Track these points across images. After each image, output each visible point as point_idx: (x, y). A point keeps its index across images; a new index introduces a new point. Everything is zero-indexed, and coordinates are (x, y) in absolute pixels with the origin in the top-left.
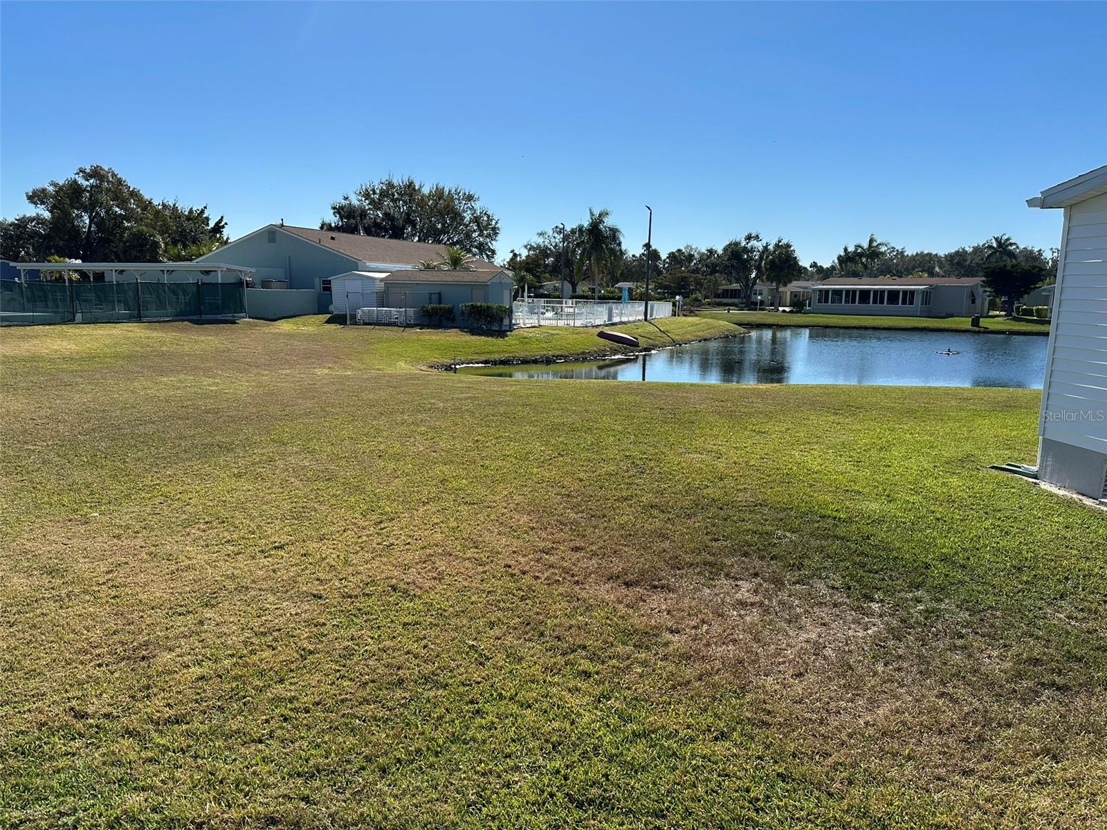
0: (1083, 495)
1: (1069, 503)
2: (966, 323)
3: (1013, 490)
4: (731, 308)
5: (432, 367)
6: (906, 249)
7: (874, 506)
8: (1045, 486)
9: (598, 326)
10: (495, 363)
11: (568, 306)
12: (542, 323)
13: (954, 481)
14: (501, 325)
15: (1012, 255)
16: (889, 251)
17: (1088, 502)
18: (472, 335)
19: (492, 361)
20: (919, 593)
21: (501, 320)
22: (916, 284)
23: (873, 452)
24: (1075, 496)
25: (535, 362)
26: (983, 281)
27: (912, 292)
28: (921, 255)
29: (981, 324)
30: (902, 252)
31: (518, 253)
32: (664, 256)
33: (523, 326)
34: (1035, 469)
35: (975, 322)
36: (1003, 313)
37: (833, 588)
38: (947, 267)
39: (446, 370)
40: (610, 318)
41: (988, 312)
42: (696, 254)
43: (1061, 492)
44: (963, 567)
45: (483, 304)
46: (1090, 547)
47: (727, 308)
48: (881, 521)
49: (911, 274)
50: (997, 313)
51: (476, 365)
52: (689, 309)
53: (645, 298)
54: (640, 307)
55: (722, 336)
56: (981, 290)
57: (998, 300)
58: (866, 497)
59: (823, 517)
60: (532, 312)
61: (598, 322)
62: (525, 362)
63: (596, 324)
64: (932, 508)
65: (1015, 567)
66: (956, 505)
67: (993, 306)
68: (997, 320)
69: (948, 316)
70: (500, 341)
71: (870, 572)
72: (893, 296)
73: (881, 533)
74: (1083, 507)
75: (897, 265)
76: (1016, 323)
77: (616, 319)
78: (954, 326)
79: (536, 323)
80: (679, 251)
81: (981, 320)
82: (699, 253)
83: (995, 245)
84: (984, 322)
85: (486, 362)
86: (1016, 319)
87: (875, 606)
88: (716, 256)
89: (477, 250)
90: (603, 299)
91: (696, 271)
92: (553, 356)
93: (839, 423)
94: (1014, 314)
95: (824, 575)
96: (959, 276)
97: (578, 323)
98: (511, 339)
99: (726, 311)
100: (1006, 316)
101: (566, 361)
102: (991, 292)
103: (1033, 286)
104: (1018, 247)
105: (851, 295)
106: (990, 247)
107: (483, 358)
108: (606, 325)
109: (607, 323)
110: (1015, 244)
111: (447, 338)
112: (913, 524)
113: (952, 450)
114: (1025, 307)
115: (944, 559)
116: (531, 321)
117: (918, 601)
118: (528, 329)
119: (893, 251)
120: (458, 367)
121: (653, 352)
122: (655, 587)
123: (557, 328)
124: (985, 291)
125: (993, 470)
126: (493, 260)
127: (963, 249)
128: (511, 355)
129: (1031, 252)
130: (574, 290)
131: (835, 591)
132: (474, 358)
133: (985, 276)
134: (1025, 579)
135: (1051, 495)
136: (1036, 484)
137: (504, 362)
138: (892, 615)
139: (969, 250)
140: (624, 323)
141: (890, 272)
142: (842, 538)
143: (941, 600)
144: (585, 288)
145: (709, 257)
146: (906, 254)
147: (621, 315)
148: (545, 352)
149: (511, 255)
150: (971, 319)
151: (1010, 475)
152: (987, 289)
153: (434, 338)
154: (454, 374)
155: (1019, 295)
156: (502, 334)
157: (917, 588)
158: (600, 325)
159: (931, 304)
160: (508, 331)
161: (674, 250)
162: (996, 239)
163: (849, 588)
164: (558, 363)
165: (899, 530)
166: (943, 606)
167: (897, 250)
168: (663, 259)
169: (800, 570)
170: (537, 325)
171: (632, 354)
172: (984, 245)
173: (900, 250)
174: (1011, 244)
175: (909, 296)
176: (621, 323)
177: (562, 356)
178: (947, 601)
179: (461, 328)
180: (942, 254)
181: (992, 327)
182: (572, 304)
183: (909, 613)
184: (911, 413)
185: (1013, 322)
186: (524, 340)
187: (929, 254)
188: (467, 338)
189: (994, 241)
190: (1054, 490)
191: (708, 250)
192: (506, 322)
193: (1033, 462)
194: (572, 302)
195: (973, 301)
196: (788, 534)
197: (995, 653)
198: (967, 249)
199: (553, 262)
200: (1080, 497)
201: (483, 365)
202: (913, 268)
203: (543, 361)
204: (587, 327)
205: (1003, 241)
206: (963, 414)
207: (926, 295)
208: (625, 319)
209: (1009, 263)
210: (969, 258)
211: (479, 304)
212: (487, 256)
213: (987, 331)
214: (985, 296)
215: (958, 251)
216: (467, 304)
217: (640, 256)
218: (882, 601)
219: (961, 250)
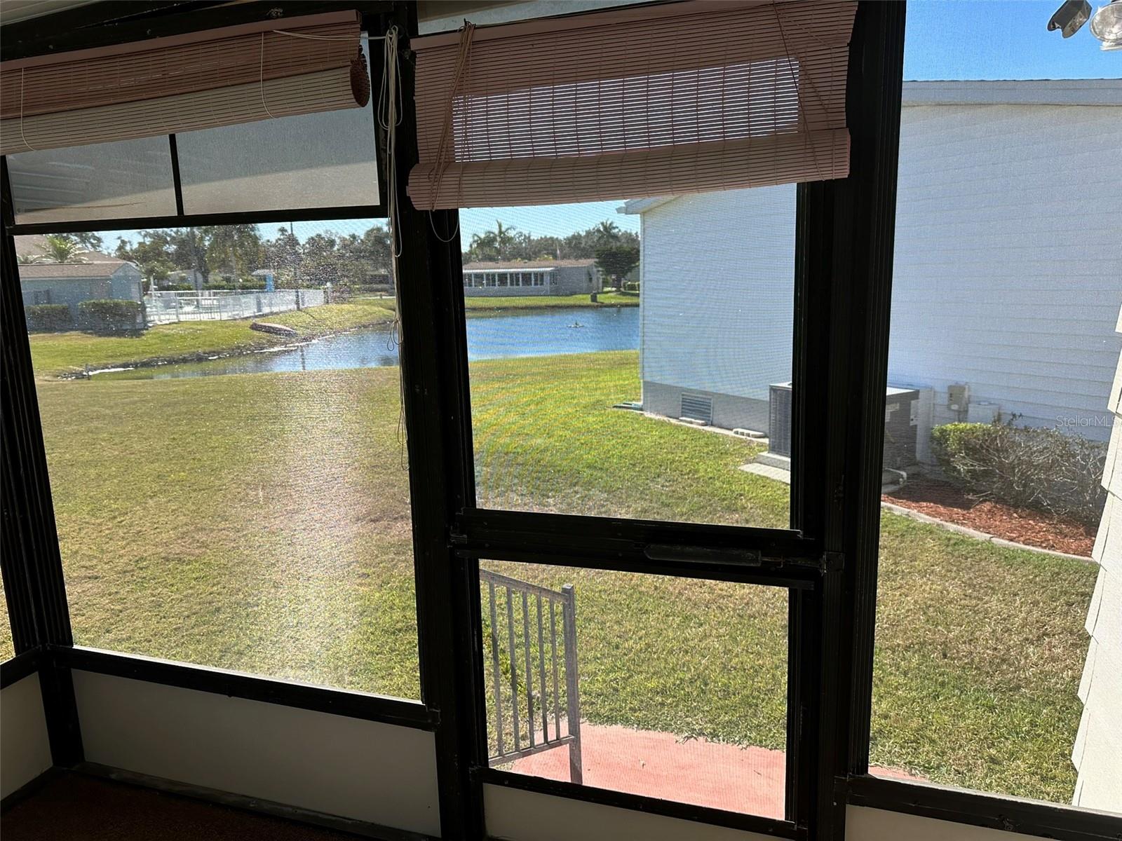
0: (671, 417)
1: (662, 423)
2: (586, 299)
3: (628, 420)
4: (383, 293)
5: (58, 376)
6: (532, 234)
7: (539, 441)
8: (648, 414)
9: (247, 318)
10: (136, 365)
11: (207, 299)
12: (182, 318)
13: (591, 419)
14: (134, 322)
15: (615, 237)
16: (517, 236)
17: (673, 421)
18: (100, 336)
19: (132, 364)
20: (576, 488)
21: (134, 317)
22: (544, 266)
23: (533, 407)
24: (666, 419)
25: (185, 361)
26: (596, 262)
27: (542, 275)
28: (546, 239)
29: (598, 300)
30: (529, 237)
31: (126, 240)
32: (302, 242)
33: (159, 323)
34: (640, 403)
35: (594, 299)
36: (614, 289)
37: (522, 495)
38: (567, 250)
39: (77, 378)
40: (259, 310)
41: (603, 289)
42: (336, 239)
43: (657, 417)
44: (601, 469)
45: (108, 301)
46: (674, 446)
47: (379, 293)
48: (546, 450)
49: (538, 257)
50: (609, 289)
51: (113, 370)
52: (341, 297)
53: (292, 285)
54: (290, 296)
55: (380, 322)
56: (595, 270)
57: (609, 278)
58: (533, 437)
59: (507, 454)
60: (167, 306)
61: (247, 314)
62: (171, 361)
63: (245, 316)
64: (578, 438)
65: (631, 464)
66: (593, 434)
67: (605, 283)
68: (610, 296)
69: (572, 294)
70: (136, 341)
71: (544, 481)
72: (526, 277)
73: (547, 457)
74: (670, 424)
75: (526, 248)
76: (624, 297)
77: (266, 310)
78: (578, 303)
79: (174, 318)
80: (319, 236)
81: (598, 296)
82: (339, 238)
83: (602, 230)
84: (600, 298)
85: (125, 365)
86: (624, 294)
87: (551, 501)
88: (359, 241)
89: (76, 238)
90: (246, 289)
91: (342, 256)
92: (205, 353)
93: (503, 389)
94: (622, 289)
95: (514, 489)
96: (577, 257)
97: (225, 316)
98: (148, 337)
99: (379, 297)
100: (616, 291)
101: (219, 358)
102: (602, 271)
103: (633, 265)
104: (620, 230)
105: (491, 278)
106: (599, 231)
107: (119, 362)
108: (256, 317)
109: (257, 314)
110: (617, 228)
111: (69, 343)
112: (567, 449)
113: (587, 399)
114: (629, 283)
115: (589, 466)
116: (167, 317)
117: (576, 492)
118: (168, 327)
119: (521, 235)
120: (91, 373)
121: (313, 341)
122: (396, 519)
123: (200, 322)
124: (599, 271)
125: (615, 409)
126: (100, 249)
127: (578, 233)
128: (154, 355)
129: (630, 235)
130: (206, 281)
131: (523, 497)
132: (109, 362)
133: (597, 258)
134: (637, 469)
135: (651, 419)
136: (642, 414)
137: (145, 365)
138: (561, 503)
139: (583, 234)
140: (277, 313)
141: (520, 255)
142: (522, 464)
143: (590, 490)
144: (219, 278)
145: (352, 243)
146: (532, 238)
147: (270, 305)
148: (193, 350)
149: (119, 242)
150: (590, 296)
151: (625, 410)
152: (600, 269)
153: (50, 343)
154: (88, 381)
155: (624, 273)
156: (136, 333)
157: (575, 486)
158: (250, 317)
159: (559, 283)
160: (143, 329)
161: (314, 235)
162: (602, 224)
163: (532, 493)
164: (210, 360)
165: (558, 454)
166: (591, 493)
167: (525, 235)
168: (301, 244)
169: (497, 488)
170: (176, 321)
171: (292, 345)
172: (594, 229)
173: (527, 235)
174: (614, 228)
175: (540, 277)
176: (272, 313)
177: (214, 352)
178: (593, 490)
179: (84, 330)
180: (561, 237)
181: (607, 302)
182: (210, 296)
183: (572, 500)
184: (554, 375)
185: (621, 297)
186: (166, 338)
187: (551, 238)
188: (94, 340)
189: (600, 225)
190: (653, 416)
191: (350, 235)
192: (139, 319)
193: (639, 400)
194: (210, 293)
195: (591, 279)
196: (485, 469)
197: (623, 511)
198: (581, 233)
199: (176, 251)
200: (669, 419)
201: (122, 369)
202: (540, 251)
203: (192, 360)
204: (235, 319)
205: (608, 225)
206: (592, 372)
207: (553, 275)
208: (275, 309)
209: (614, 245)
210: (583, 242)
211: (103, 301)
212: (92, 244)
213: (603, 306)
214: (599, 276)
215: (574, 235)
216: (88, 302)
217: (277, 241)
218: (554, 496)
219: (576, 234)
